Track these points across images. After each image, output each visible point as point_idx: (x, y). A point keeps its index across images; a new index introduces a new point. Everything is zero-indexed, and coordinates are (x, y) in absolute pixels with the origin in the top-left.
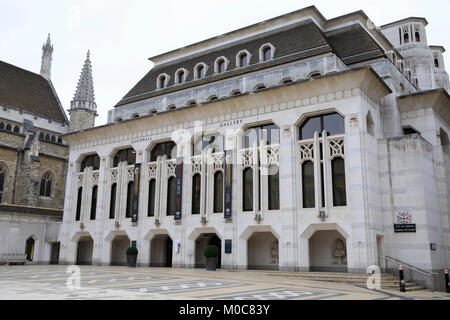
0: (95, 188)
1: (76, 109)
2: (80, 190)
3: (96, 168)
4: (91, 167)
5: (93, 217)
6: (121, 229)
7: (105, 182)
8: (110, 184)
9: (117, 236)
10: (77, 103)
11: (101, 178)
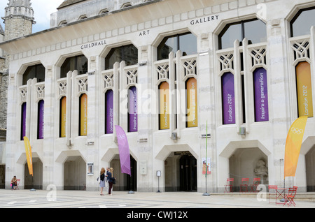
0: (41, 103)
1: (11, 17)
2: (24, 105)
3: (41, 79)
4: (35, 79)
5: (39, 136)
6: (74, 148)
7: (52, 95)
8: (58, 97)
9: (69, 157)
10: (12, 9)
11: (47, 91)
